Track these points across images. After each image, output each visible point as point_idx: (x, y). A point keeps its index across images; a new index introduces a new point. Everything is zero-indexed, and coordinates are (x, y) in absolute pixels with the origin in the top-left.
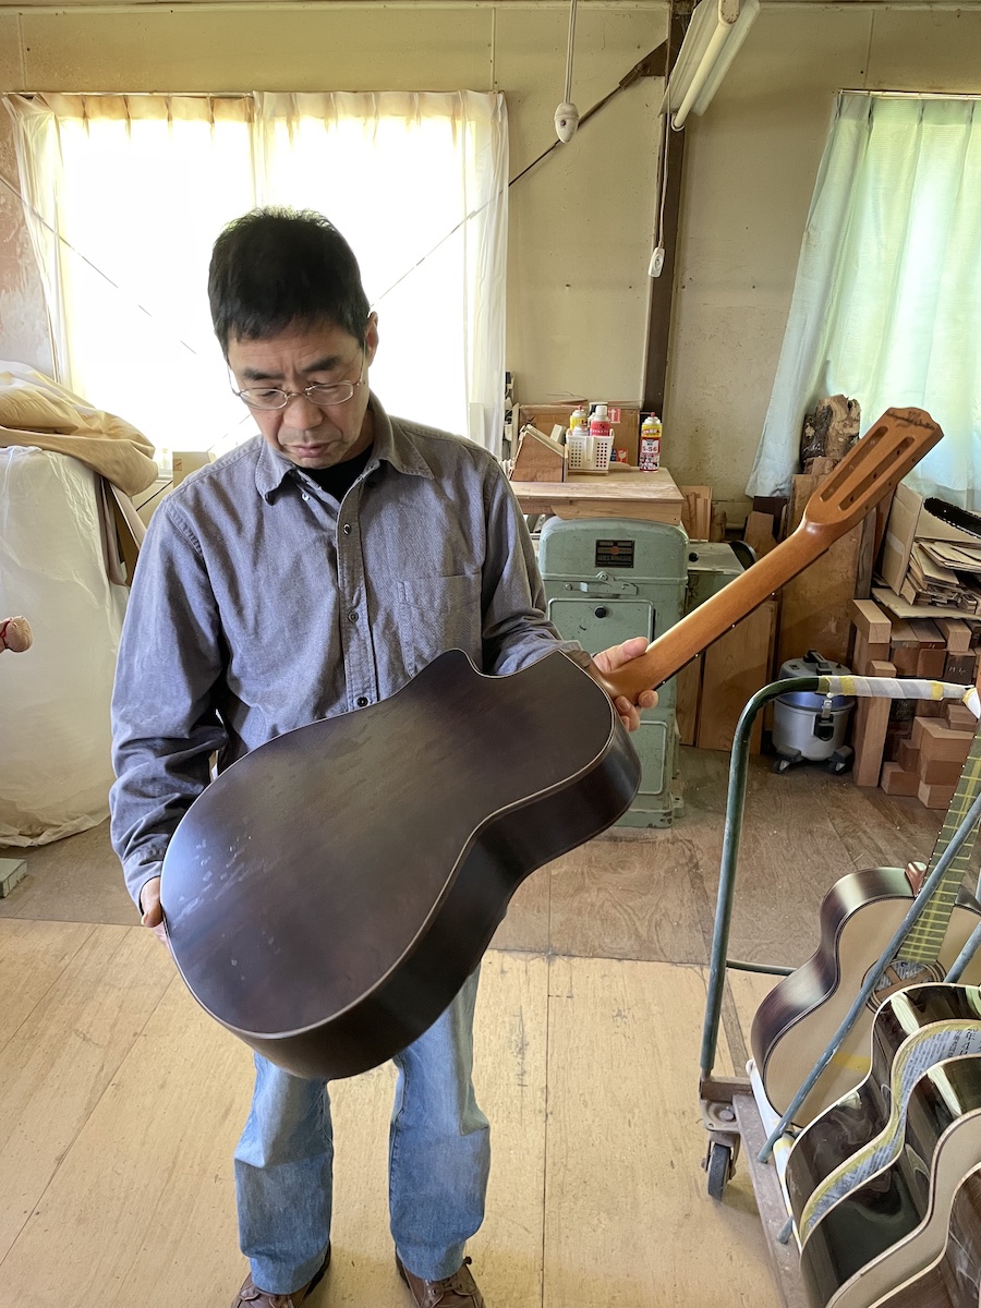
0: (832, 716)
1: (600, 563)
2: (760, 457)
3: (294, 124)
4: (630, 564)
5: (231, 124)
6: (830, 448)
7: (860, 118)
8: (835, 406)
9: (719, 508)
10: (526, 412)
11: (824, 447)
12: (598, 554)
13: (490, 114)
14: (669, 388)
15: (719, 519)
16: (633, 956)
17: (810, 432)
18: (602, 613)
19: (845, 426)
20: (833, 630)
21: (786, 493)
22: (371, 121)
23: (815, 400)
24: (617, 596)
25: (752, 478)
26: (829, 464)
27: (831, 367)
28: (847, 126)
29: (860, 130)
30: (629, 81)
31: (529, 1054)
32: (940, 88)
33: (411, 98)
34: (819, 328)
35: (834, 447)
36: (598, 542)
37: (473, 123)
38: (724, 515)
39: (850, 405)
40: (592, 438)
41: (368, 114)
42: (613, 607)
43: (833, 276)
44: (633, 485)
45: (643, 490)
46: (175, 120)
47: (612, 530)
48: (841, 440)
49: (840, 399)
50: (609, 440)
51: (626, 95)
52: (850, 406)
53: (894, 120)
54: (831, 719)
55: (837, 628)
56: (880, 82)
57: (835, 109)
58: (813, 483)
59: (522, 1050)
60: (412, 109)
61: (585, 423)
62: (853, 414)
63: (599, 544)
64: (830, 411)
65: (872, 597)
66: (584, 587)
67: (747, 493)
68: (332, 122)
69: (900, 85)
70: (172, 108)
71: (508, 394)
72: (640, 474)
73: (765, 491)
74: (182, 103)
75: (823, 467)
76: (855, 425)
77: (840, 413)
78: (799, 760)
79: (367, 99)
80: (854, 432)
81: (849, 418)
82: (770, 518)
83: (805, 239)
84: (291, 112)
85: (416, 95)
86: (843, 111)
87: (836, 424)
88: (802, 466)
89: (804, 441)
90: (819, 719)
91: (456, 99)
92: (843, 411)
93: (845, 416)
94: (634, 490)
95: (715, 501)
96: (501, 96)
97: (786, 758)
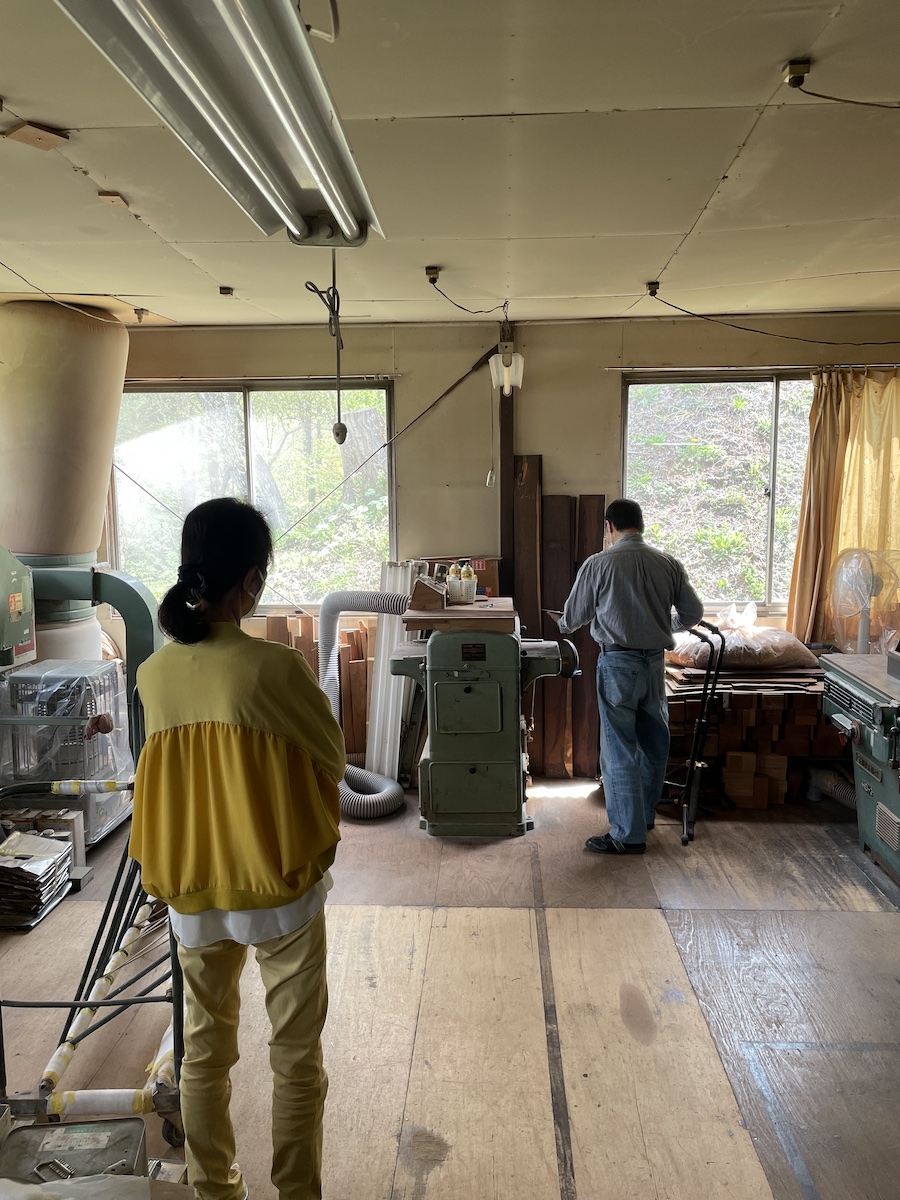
1: (465, 659)
4: (483, 658)
12: (463, 653)
16: (488, 905)
18: (468, 690)
24: (477, 679)
30: (477, 367)
31: (415, 955)
36: (463, 645)
42: (476, 686)
47: (471, 639)
50: (474, 582)
56: (631, 363)
59: (412, 953)
63: (464, 646)
66: (456, 674)
69: (644, 364)
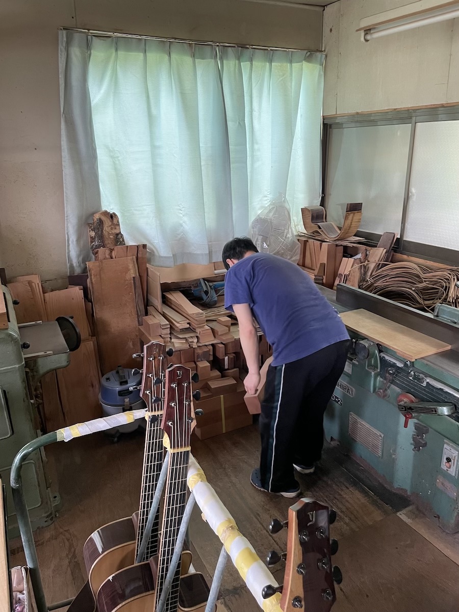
6: (106, 242)
7: (82, 47)
8: (103, 218)
11: (103, 242)
17: (92, 234)
19: (112, 229)
20: (132, 346)
26: (108, 252)
35: (109, 242)
39: (112, 216)
48: (111, 237)
49: (106, 213)
55: (133, 345)
56: (85, 24)
62: (115, 221)
64: (101, 221)
75: (105, 254)
76: (117, 228)
77: (107, 222)
80: (117, 232)
81: (113, 224)
87: (106, 228)
92: (109, 221)
93: (110, 223)
95: (43, 282)
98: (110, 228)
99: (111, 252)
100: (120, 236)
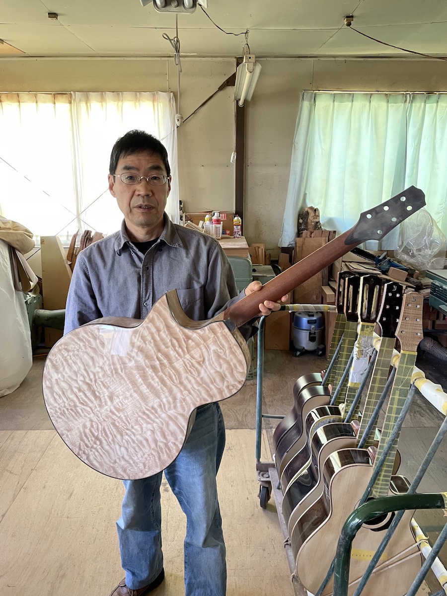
0: (315, 332)
2: (282, 231)
3: (89, 104)
5: (62, 105)
6: (309, 227)
7: (310, 101)
8: (310, 211)
9: (268, 252)
10: (188, 216)
11: (307, 227)
13: (168, 100)
14: (245, 205)
15: (268, 256)
16: (236, 428)
17: (301, 221)
20: (315, 299)
21: (294, 245)
22: (120, 103)
23: (302, 209)
25: (280, 240)
26: (309, 233)
27: (307, 196)
28: (306, 104)
29: (311, 105)
30: (222, 88)
32: (341, 89)
33: (136, 94)
34: (301, 181)
37: (161, 104)
38: (270, 254)
40: (214, 225)
41: (119, 100)
43: (305, 161)
44: (230, 243)
45: (234, 245)
46: (39, 103)
48: (313, 224)
49: (311, 208)
50: (221, 226)
51: (221, 93)
52: (315, 210)
53: (324, 102)
54: (315, 333)
56: (318, 87)
57: (301, 98)
58: (303, 241)
60: (136, 99)
61: (211, 220)
62: (317, 214)
64: (308, 213)
65: (329, 285)
67: (279, 246)
68: (104, 104)
69: (326, 88)
70: (37, 98)
71: (181, 209)
72: (234, 239)
73: (285, 244)
74: (41, 96)
75: (307, 234)
76: (318, 218)
77: (312, 214)
78: (304, 351)
79: (118, 95)
80: (317, 220)
81: (315, 215)
82: (288, 255)
83: (293, 147)
84: (87, 100)
85: (138, 93)
86: (304, 98)
87: (311, 218)
88: (299, 234)
89: (299, 225)
90: (310, 334)
91: (154, 95)
93: (314, 215)
94: (231, 245)
95: (266, 250)
96: (172, 94)
97: (299, 350)
98: (313, 218)
99: (311, 234)
100: (319, 224)
